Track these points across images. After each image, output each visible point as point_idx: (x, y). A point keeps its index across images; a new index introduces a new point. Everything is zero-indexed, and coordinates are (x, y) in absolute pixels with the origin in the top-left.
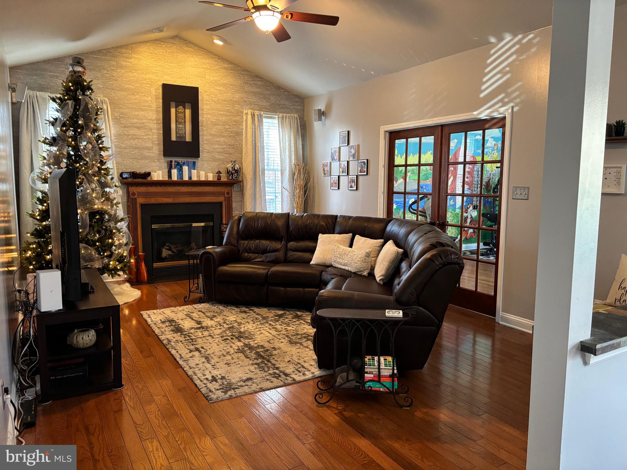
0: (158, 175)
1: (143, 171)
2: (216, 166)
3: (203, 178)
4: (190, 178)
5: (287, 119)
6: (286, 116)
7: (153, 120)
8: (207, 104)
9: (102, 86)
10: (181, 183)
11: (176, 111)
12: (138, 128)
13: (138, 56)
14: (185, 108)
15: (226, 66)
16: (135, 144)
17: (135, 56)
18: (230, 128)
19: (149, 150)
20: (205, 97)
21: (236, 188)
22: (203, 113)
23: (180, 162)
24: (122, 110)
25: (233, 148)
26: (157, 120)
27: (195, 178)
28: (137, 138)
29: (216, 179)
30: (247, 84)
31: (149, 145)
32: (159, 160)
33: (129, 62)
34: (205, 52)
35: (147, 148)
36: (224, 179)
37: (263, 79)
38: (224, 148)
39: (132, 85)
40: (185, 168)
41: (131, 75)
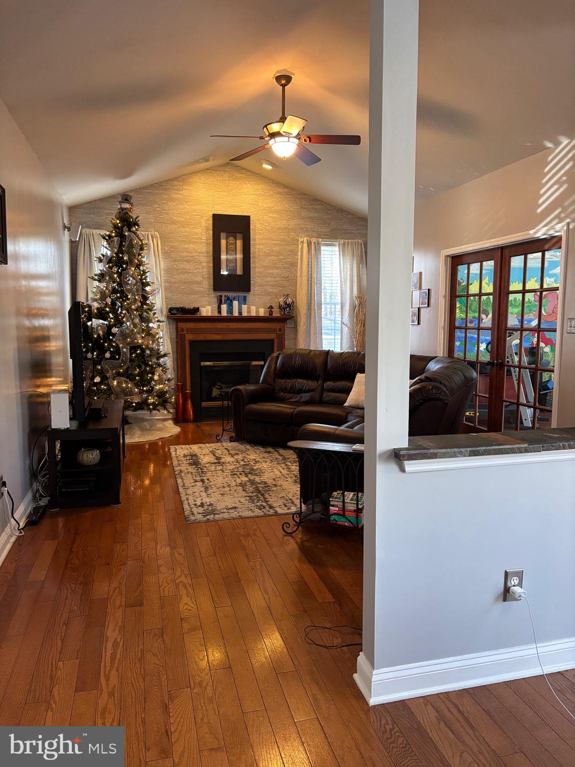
0: (207, 311)
1: (192, 306)
2: (267, 300)
3: (253, 314)
4: (240, 313)
5: (350, 246)
6: (348, 242)
7: (203, 253)
8: (260, 234)
9: (153, 221)
10: (230, 319)
11: (227, 243)
12: (188, 262)
13: (189, 188)
14: (235, 239)
15: (281, 190)
16: (185, 279)
17: (186, 188)
18: (284, 259)
19: (199, 284)
20: (258, 226)
21: (289, 324)
22: (255, 244)
23: (230, 296)
24: (172, 244)
25: (287, 281)
26: (207, 252)
27: (245, 314)
28: (187, 272)
29: (267, 315)
30: (305, 209)
31: (199, 279)
32: (209, 294)
33: (181, 194)
34: (258, 177)
35: (199, 283)
36: (276, 313)
37: (323, 202)
38: (277, 281)
39: (182, 217)
40: (236, 304)
41: (181, 207)
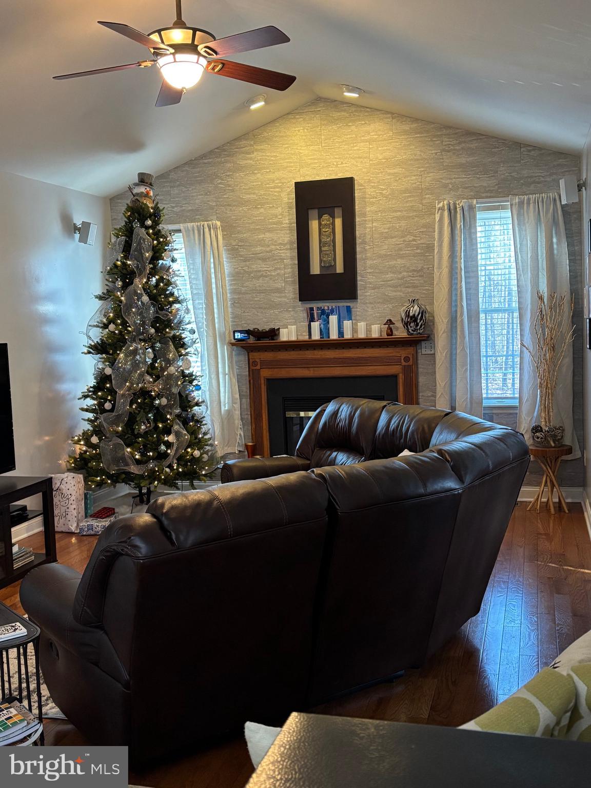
0: (288, 334)
1: (267, 328)
2: (384, 311)
3: (362, 335)
4: (341, 333)
7: (285, 245)
8: (372, 204)
9: (214, 204)
10: (325, 344)
11: (320, 224)
12: (264, 260)
13: (262, 147)
14: (333, 216)
15: (406, 127)
16: (259, 286)
17: (259, 148)
18: (414, 240)
19: (280, 292)
20: (370, 191)
21: (424, 350)
22: (366, 221)
23: (326, 308)
24: (241, 236)
25: (421, 276)
26: (291, 243)
27: (348, 335)
28: (262, 276)
29: (385, 336)
30: (449, 151)
31: (280, 284)
32: (294, 307)
33: (251, 159)
35: (278, 291)
36: (400, 333)
37: (483, 135)
38: (403, 278)
39: (254, 194)
40: (333, 319)
41: (252, 178)
